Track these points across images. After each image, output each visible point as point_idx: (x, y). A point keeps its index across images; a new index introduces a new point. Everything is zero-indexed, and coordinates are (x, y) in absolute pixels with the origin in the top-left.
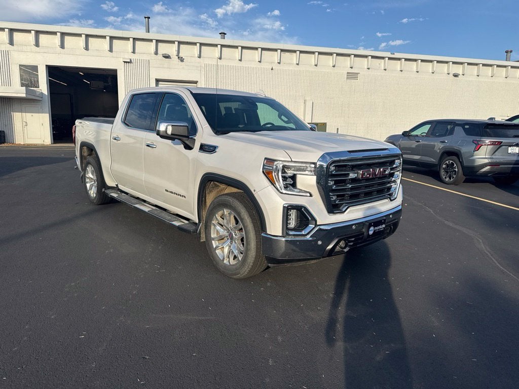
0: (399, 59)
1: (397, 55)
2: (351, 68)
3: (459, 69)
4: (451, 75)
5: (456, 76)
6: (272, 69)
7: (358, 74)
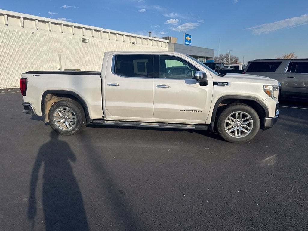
0: (108, 32)
1: (107, 30)
2: (84, 36)
3: (134, 40)
4: (131, 43)
5: (133, 43)
6: (33, 33)
7: (87, 39)
